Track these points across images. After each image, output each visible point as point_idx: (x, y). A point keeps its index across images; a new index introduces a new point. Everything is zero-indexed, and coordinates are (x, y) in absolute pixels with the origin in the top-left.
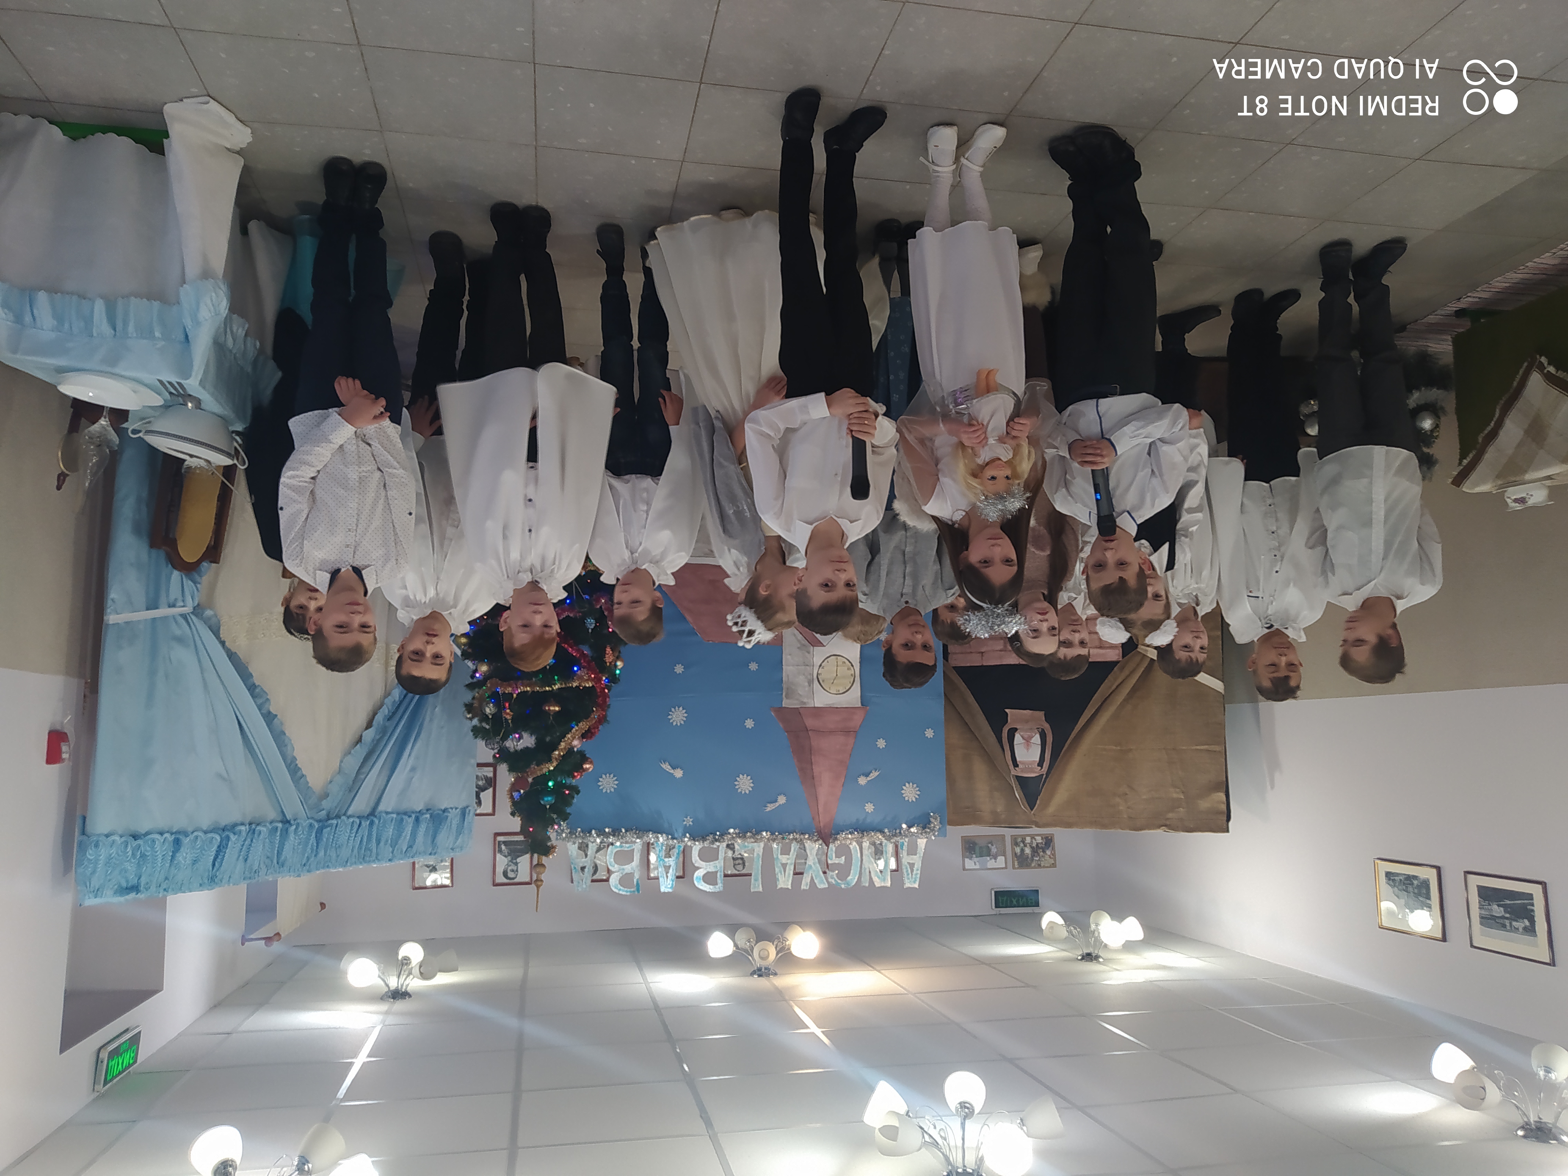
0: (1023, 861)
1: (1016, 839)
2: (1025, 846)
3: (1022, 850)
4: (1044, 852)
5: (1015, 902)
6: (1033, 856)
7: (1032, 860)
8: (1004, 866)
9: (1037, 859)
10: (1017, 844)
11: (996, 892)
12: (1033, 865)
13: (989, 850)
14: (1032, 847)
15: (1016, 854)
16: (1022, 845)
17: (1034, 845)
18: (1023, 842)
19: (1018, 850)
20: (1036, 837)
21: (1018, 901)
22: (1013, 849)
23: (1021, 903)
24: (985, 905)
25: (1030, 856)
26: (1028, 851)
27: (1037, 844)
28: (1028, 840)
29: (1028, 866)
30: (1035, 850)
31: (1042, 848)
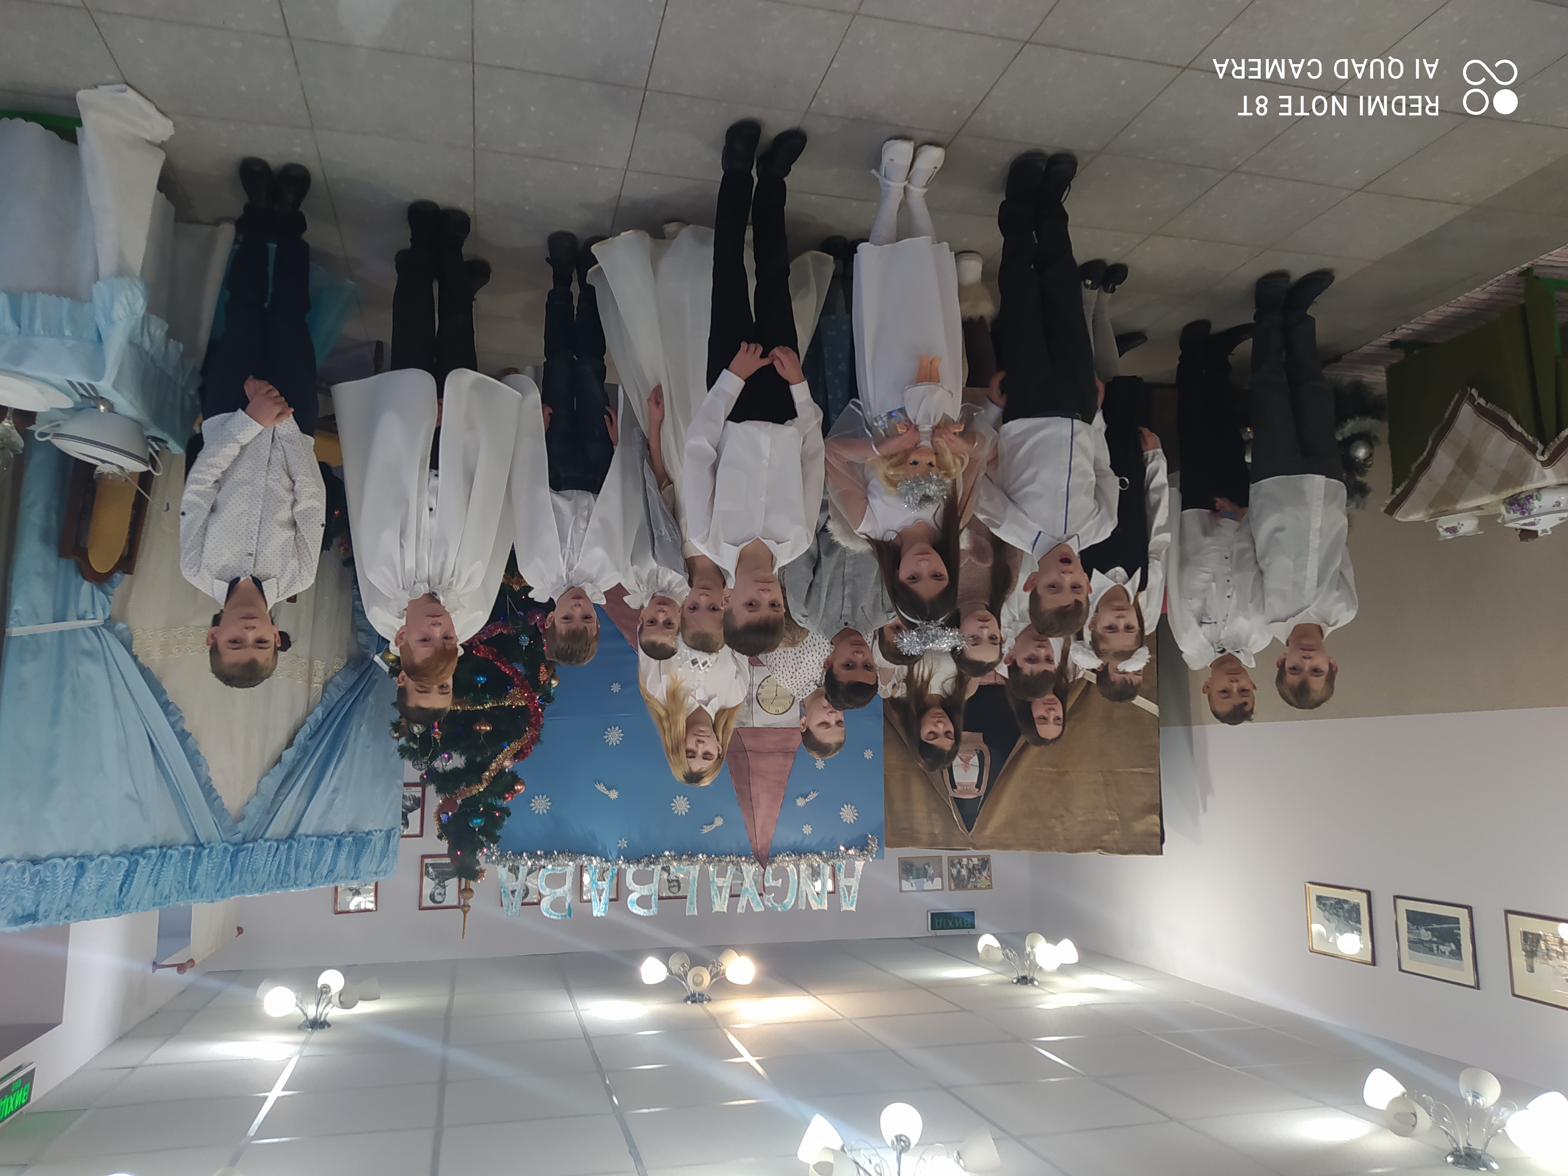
0: (959, 883)
1: (952, 860)
2: (962, 867)
3: (959, 872)
4: (980, 873)
5: (951, 924)
6: (969, 878)
7: (969, 881)
8: (940, 887)
9: (973, 880)
10: (953, 865)
11: (932, 914)
12: (969, 886)
13: (926, 871)
14: (969, 869)
15: (952, 875)
16: (958, 866)
17: (971, 867)
18: (960, 864)
19: (954, 871)
20: (973, 859)
21: (954, 923)
22: (950, 871)
23: (957, 925)
24: (921, 927)
25: (966, 878)
26: (964, 872)
27: (974, 865)
28: (965, 861)
29: (965, 887)
30: (971, 872)
31: (978, 870)
